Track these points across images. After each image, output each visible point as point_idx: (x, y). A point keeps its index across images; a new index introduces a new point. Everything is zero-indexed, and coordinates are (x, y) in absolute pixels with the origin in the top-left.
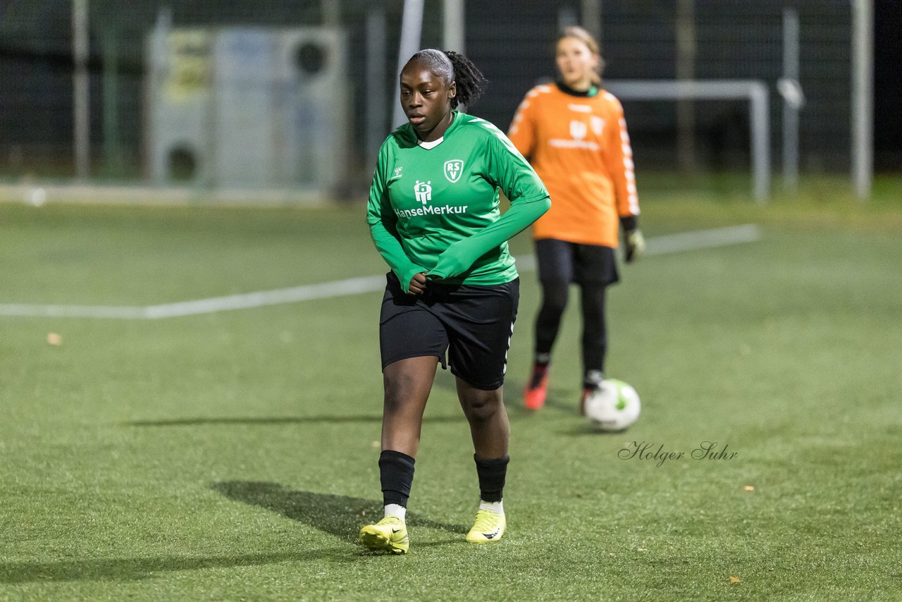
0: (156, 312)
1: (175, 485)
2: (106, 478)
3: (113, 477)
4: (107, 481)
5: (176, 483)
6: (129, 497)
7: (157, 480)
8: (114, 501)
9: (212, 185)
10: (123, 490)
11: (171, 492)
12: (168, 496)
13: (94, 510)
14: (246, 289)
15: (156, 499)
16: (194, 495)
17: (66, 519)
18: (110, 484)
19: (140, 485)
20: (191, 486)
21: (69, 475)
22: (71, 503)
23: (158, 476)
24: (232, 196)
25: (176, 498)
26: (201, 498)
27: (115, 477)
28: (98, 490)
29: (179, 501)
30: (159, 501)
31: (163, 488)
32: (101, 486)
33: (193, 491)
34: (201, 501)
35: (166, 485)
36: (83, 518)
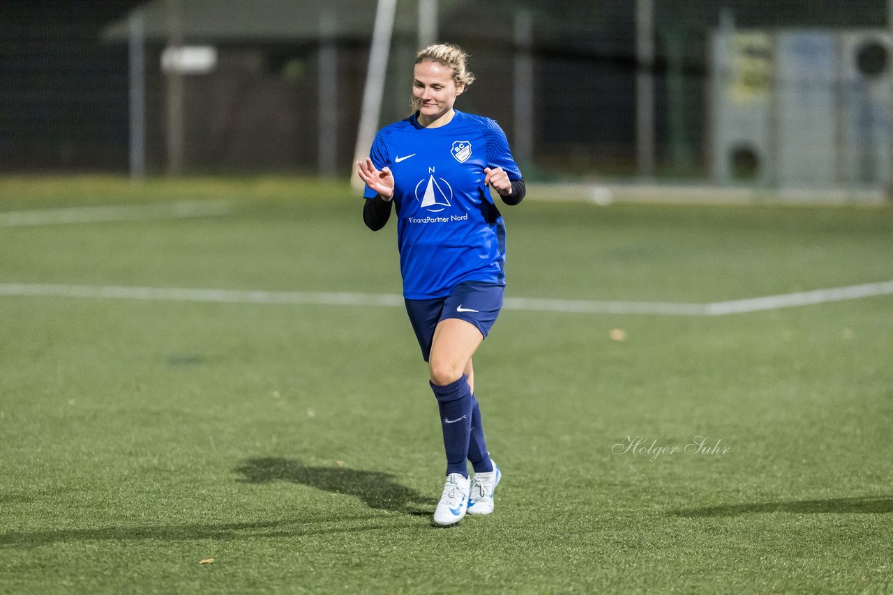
0: (718, 309)
1: (736, 479)
2: (669, 471)
3: (676, 470)
4: (670, 474)
5: (738, 477)
6: (692, 490)
7: (720, 473)
8: (677, 494)
9: (774, 184)
10: (686, 484)
11: (733, 486)
12: (731, 489)
13: (658, 503)
14: (807, 287)
15: (719, 492)
16: (754, 488)
17: (630, 512)
18: (672, 477)
19: (703, 478)
20: (753, 480)
21: (632, 468)
22: (635, 496)
23: (721, 469)
24: (794, 195)
25: (738, 491)
26: (763, 492)
27: (678, 469)
28: (661, 483)
29: (741, 494)
30: (721, 494)
31: (726, 481)
32: (665, 479)
33: (755, 485)
34: (762, 495)
35: (728, 478)
36: (646, 511)
